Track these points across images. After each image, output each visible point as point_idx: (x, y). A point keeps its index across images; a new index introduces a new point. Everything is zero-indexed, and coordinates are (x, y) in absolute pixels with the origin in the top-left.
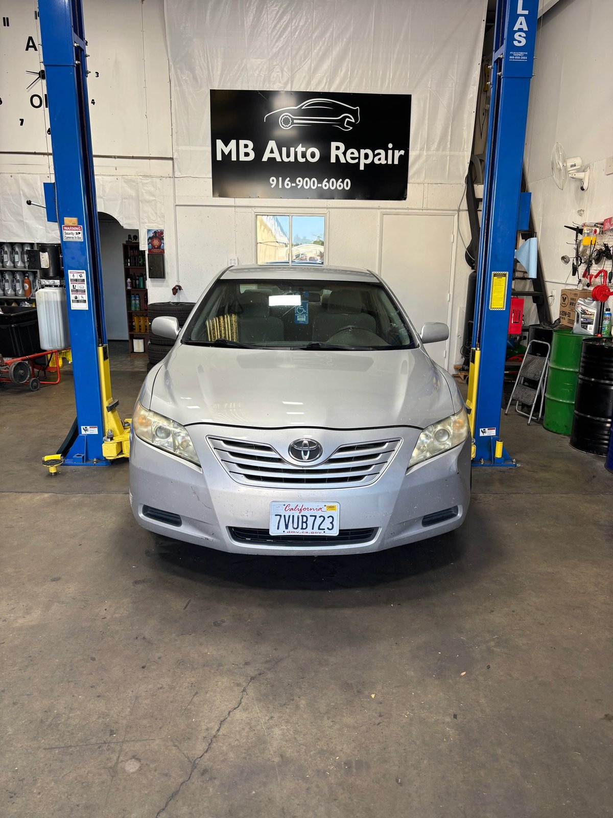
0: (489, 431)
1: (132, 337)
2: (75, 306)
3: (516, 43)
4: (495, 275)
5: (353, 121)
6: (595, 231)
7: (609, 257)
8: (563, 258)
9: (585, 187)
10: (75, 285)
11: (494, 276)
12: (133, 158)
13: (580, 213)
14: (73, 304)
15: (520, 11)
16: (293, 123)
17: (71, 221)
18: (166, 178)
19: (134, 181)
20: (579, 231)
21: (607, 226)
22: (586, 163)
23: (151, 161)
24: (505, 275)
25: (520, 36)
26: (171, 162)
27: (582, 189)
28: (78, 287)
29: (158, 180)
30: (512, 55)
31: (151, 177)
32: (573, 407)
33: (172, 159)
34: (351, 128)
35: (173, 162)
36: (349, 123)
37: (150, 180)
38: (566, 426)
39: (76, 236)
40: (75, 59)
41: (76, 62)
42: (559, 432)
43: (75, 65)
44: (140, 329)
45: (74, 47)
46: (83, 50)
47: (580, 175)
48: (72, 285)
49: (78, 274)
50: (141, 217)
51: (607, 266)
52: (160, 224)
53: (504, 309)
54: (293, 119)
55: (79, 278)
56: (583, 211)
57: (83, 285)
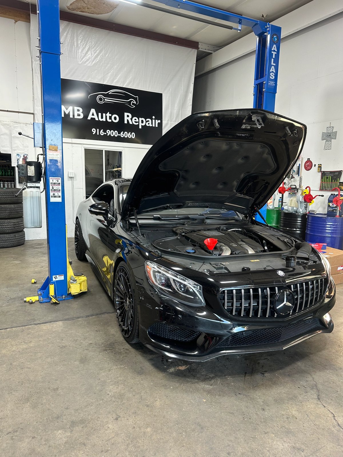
2: (52, 200)
3: (271, 77)
5: (135, 103)
14: (52, 198)
15: (272, 64)
25: (272, 74)
28: (55, 187)
30: (269, 82)
34: (134, 106)
36: (133, 104)
39: (56, 156)
48: (52, 186)
49: (56, 180)
54: (104, 99)
55: (57, 182)
57: (59, 186)
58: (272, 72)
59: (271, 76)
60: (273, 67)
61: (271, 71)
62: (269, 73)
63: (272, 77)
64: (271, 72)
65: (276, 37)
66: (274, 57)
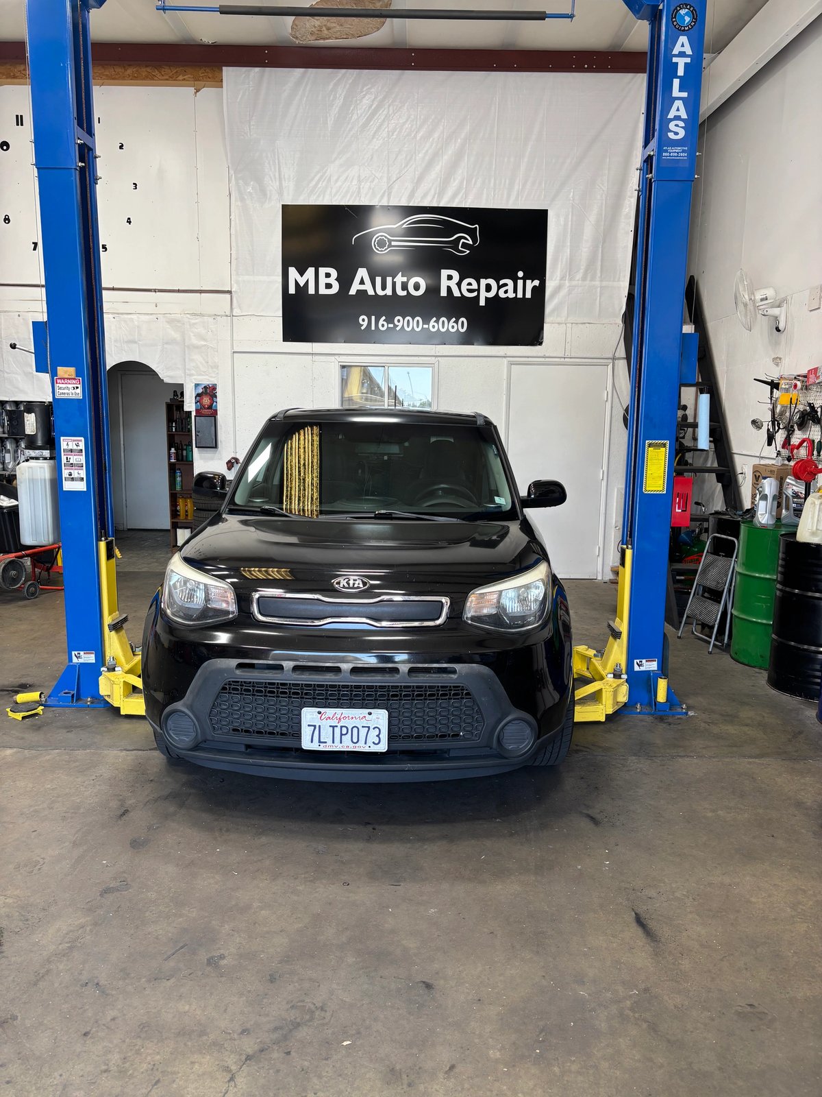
0: (648, 663)
1: (175, 526)
2: (68, 486)
3: (671, 135)
4: (650, 445)
5: (471, 242)
6: (796, 386)
7: (817, 421)
8: (754, 422)
9: (781, 327)
10: (69, 457)
11: (649, 447)
12: (179, 291)
13: (777, 361)
14: (66, 482)
15: (676, 92)
16: (390, 246)
17: (66, 372)
18: (222, 316)
19: (179, 321)
20: (774, 385)
21: (812, 379)
22: (783, 296)
23: (203, 294)
24: (664, 445)
25: (677, 125)
26: (228, 296)
27: (778, 330)
28: (73, 459)
29: (211, 319)
30: (666, 151)
31: (201, 315)
32: (770, 630)
33: (230, 292)
34: (468, 252)
35: (231, 296)
36: (464, 245)
37: (199, 320)
38: (762, 656)
39: (73, 391)
40: (78, 160)
41: (80, 164)
42: (753, 665)
43: (78, 168)
44: (187, 515)
45: (77, 146)
46: (92, 150)
47: (776, 311)
48: (65, 457)
49: (74, 443)
50: (187, 367)
51: (814, 433)
52: (211, 377)
53: (665, 492)
54: (390, 241)
55: (75, 447)
56: (780, 359)
57: (81, 457)
58: (677, 118)
59: (671, 131)
60: (678, 103)
61: (671, 116)
62: (665, 122)
63: (676, 134)
64: (671, 120)
65: (686, 14)
66: (681, 72)
